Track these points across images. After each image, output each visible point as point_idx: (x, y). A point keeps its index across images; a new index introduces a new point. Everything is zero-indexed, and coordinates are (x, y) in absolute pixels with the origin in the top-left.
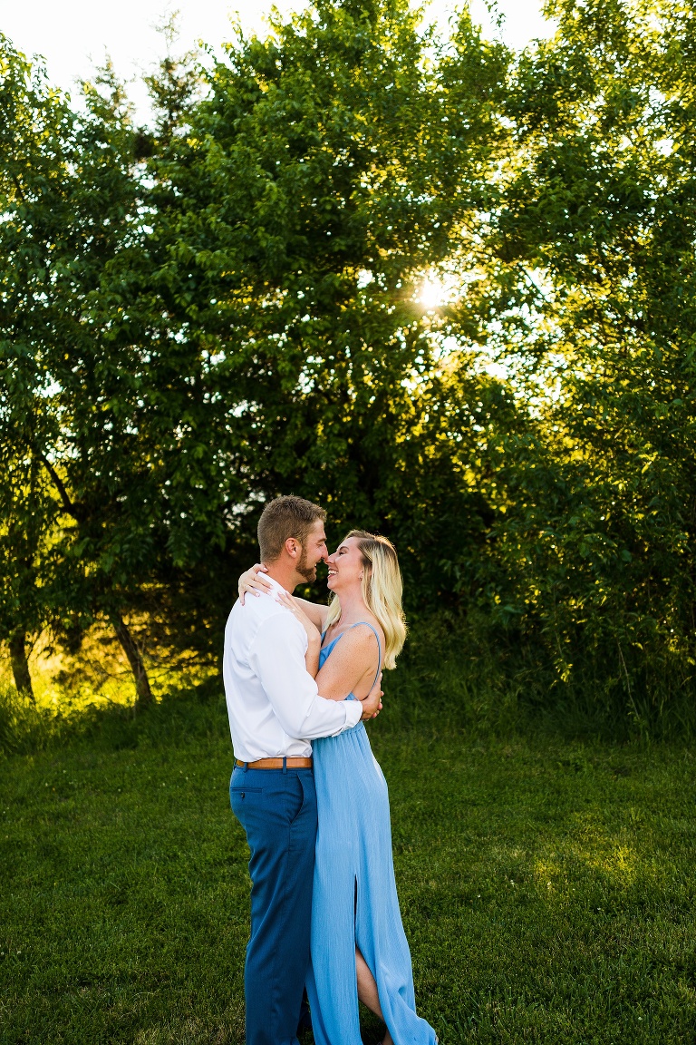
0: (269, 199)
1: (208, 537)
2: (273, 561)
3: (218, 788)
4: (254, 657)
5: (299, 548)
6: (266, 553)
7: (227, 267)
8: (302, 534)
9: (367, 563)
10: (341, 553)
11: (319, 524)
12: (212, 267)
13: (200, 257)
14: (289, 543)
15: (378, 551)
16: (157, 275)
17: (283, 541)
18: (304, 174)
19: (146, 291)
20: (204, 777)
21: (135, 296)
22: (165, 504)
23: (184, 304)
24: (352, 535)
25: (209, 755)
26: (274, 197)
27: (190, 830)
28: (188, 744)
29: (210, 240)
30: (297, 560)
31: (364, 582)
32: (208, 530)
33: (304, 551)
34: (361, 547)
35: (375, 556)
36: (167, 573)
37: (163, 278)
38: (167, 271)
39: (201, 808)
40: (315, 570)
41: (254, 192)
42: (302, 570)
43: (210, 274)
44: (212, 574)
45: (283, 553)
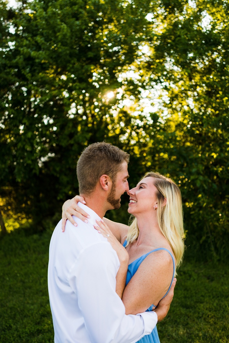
0: (63, 32)
1: (31, 170)
2: (90, 193)
3: (32, 282)
4: (74, 279)
5: (110, 183)
6: (84, 187)
7: (44, 59)
8: (113, 171)
9: (160, 196)
10: (141, 188)
11: (124, 165)
12: (38, 58)
13: (33, 54)
14: (103, 179)
15: (169, 188)
16: (14, 61)
17: (98, 177)
18: (77, 25)
19: (10, 67)
20: (26, 274)
21: (5, 69)
22: (14, 156)
23: (25, 74)
24: (149, 175)
25: (29, 262)
26: (65, 31)
27: (19, 309)
28: (20, 255)
29: (38, 47)
30: (108, 192)
31: (159, 211)
32: (32, 167)
33: (114, 186)
34: (156, 185)
35: (167, 192)
36: (14, 183)
37: (17, 63)
38: (19, 59)
39: (24, 294)
40: (120, 200)
41: (56, 29)
42: (111, 200)
43: (37, 61)
44: (33, 185)
45: (98, 187)
